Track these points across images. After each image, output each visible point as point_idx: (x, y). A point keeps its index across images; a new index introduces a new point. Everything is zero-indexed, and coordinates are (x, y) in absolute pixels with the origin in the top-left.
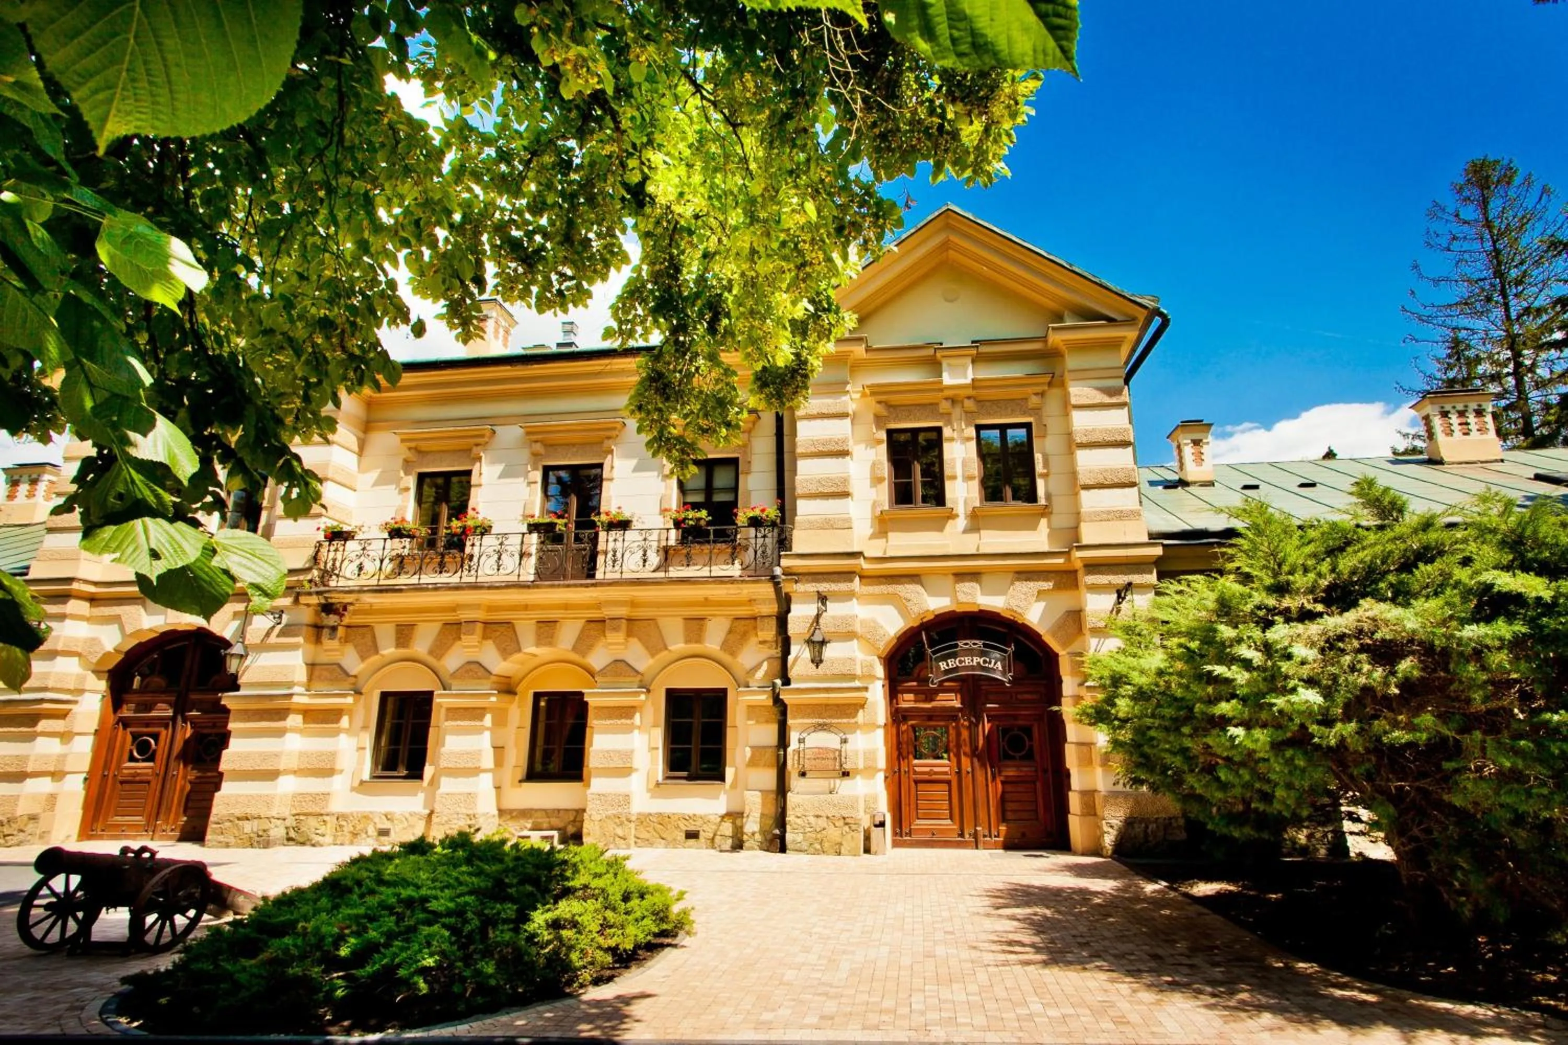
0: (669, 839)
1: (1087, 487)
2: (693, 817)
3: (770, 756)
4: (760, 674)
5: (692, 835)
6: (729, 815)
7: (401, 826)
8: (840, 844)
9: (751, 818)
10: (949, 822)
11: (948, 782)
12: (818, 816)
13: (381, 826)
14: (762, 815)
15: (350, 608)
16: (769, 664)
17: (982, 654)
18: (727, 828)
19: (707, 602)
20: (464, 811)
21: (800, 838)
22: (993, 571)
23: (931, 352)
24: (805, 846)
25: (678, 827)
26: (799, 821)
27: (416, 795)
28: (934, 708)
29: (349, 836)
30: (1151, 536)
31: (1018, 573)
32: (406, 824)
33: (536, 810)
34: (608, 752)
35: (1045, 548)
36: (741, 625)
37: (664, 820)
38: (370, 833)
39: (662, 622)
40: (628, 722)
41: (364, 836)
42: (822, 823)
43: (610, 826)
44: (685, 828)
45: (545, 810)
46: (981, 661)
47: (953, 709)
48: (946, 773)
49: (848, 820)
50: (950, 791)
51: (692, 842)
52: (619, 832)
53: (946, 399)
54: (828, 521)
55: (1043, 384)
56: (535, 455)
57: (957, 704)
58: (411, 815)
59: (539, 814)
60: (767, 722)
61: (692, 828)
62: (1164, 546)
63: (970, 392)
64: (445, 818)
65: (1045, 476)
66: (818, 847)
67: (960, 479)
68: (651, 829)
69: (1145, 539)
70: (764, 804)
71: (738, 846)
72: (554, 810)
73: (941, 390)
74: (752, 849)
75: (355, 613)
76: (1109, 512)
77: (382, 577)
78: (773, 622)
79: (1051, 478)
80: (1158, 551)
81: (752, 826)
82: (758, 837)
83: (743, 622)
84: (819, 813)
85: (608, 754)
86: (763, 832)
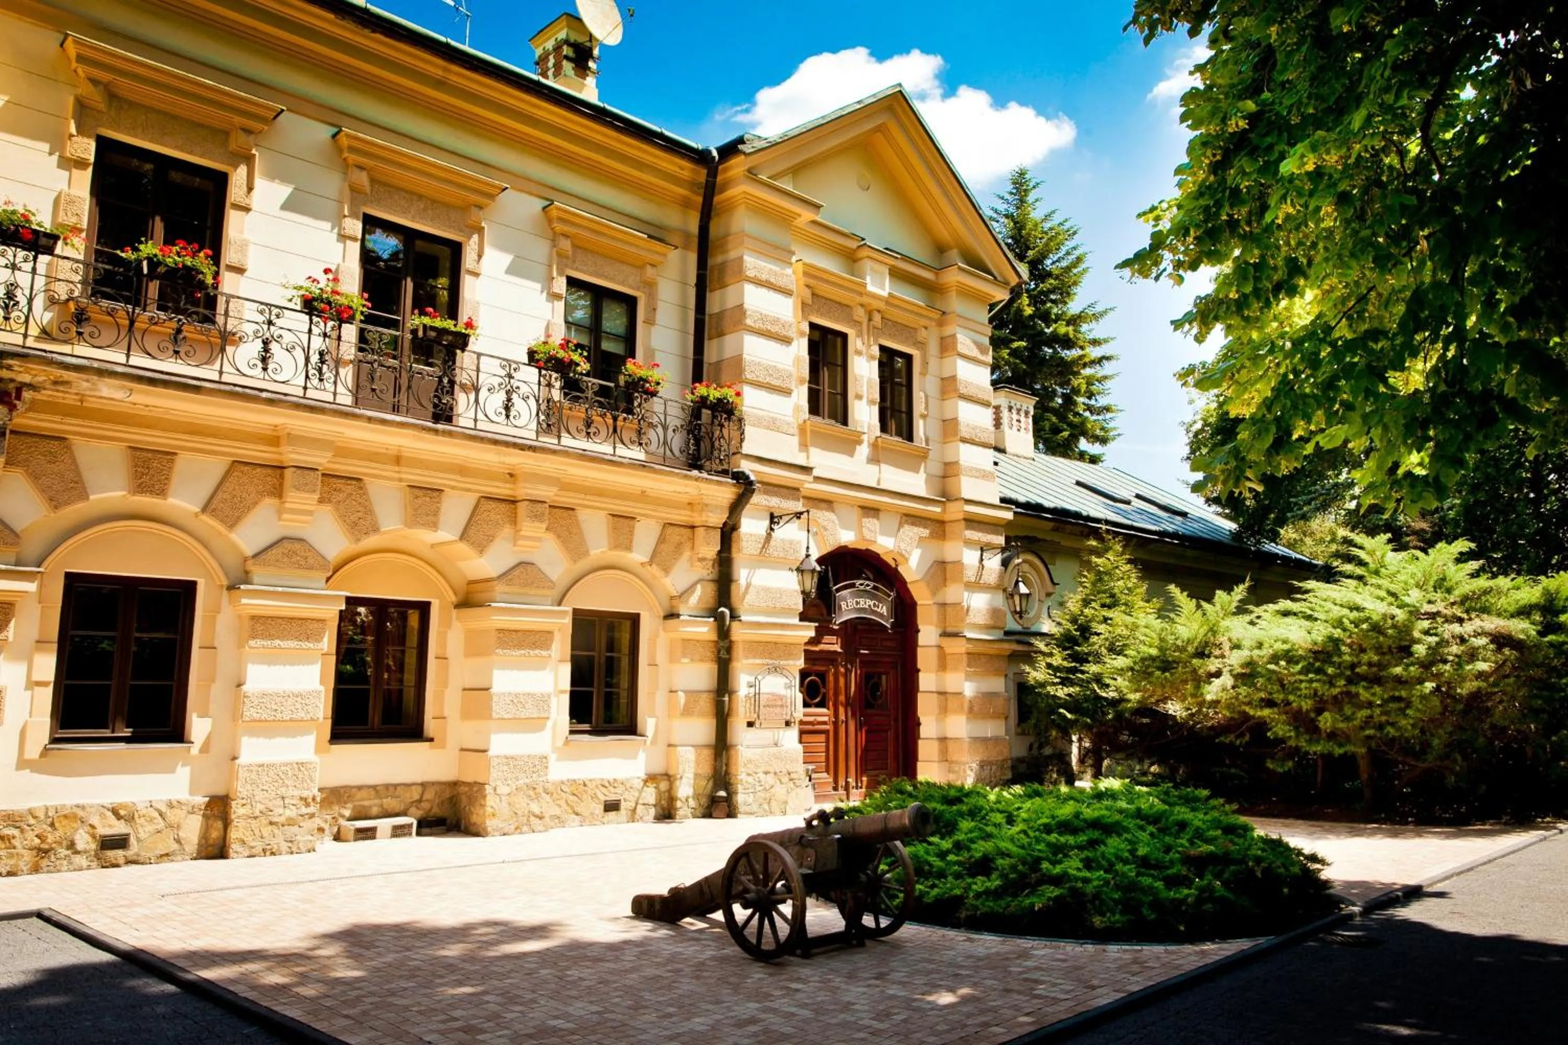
0: (586, 813)
1: (964, 440)
2: (613, 783)
3: (706, 703)
4: (694, 599)
5: (612, 807)
6: (651, 778)
7: (150, 828)
8: (786, 803)
9: (684, 780)
10: (825, 775)
11: (826, 732)
12: (766, 773)
13: (103, 830)
14: (696, 775)
15: (27, 395)
16: (703, 587)
17: (873, 597)
18: (650, 795)
19: (643, 497)
20: (297, 793)
21: (750, 799)
22: (890, 509)
23: (853, 244)
24: (755, 808)
25: (594, 797)
26: (750, 779)
27: (172, 771)
28: (821, 652)
29: (28, 857)
30: (1003, 500)
31: (907, 515)
32: (161, 824)
33: (360, 788)
34: (516, 695)
35: (923, 493)
36: (675, 535)
37: (579, 788)
38: (80, 846)
39: (583, 515)
40: (544, 653)
41: (63, 852)
42: (770, 779)
43: (521, 803)
44: (603, 798)
45: (374, 787)
46: (872, 603)
47: (835, 652)
48: (824, 723)
49: (793, 776)
50: (827, 742)
51: (612, 815)
52: (535, 808)
53: (862, 305)
54: (774, 420)
55: (930, 319)
56: (355, 190)
57: (837, 648)
58: (171, 805)
59: (364, 793)
60: (702, 660)
61: (612, 797)
62: (1015, 513)
63: (882, 306)
64: (260, 807)
65: (924, 417)
66: (766, 807)
67: (865, 400)
68: (563, 803)
69: (997, 502)
70: (698, 763)
71: (666, 814)
72: (387, 786)
73: (861, 294)
74: (686, 817)
75: (34, 406)
76: (977, 470)
77: (34, 331)
78: (717, 535)
79: (928, 419)
80: (1009, 515)
81: (685, 790)
82: (692, 803)
83: (677, 530)
84: (768, 769)
85: (517, 699)
86: (696, 796)
